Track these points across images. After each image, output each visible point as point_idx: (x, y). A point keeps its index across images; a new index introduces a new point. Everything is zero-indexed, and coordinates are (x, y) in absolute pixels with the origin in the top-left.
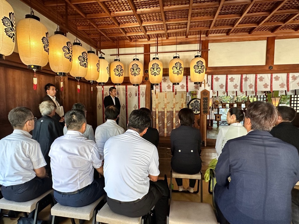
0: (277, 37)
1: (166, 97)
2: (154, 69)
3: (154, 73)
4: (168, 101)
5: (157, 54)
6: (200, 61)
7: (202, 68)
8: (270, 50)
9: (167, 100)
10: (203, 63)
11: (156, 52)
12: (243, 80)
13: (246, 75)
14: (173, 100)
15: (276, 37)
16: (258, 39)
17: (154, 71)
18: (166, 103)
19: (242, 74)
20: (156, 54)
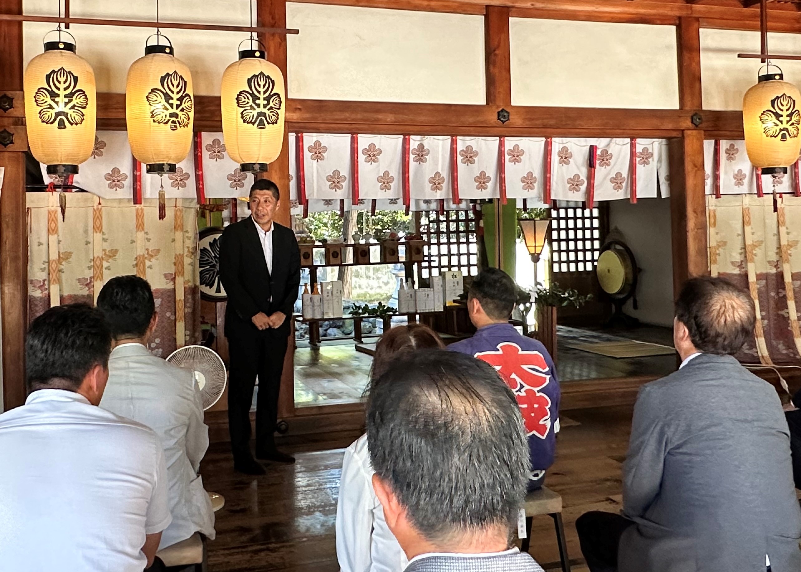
0: (514, 9)
1: (98, 228)
2: (53, 95)
3: (58, 114)
4: (106, 246)
5: (67, 27)
6: (262, 73)
7: (271, 104)
8: (497, 52)
9: (105, 240)
10: (273, 82)
11: (63, 16)
12: (412, 157)
13: (419, 137)
14: (133, 242)
15: (513, 7)
16: (459, 7)
17: (54, 105)
18: (98, 253)
19: (406, 135)
20: (63, 25)
